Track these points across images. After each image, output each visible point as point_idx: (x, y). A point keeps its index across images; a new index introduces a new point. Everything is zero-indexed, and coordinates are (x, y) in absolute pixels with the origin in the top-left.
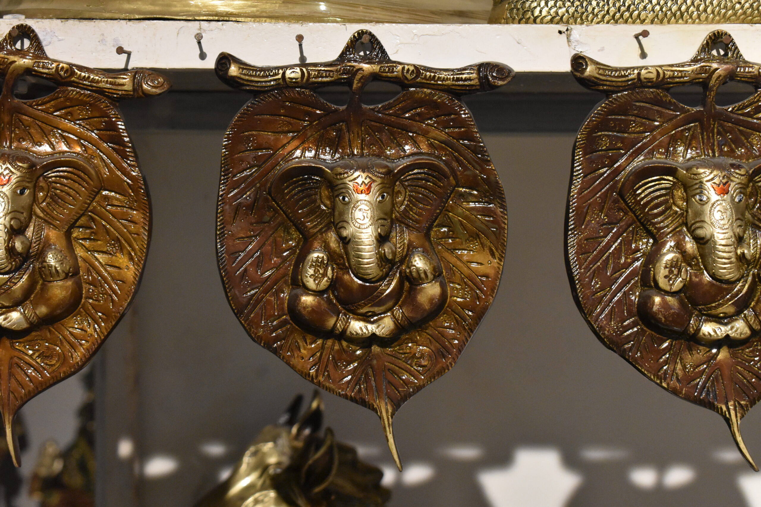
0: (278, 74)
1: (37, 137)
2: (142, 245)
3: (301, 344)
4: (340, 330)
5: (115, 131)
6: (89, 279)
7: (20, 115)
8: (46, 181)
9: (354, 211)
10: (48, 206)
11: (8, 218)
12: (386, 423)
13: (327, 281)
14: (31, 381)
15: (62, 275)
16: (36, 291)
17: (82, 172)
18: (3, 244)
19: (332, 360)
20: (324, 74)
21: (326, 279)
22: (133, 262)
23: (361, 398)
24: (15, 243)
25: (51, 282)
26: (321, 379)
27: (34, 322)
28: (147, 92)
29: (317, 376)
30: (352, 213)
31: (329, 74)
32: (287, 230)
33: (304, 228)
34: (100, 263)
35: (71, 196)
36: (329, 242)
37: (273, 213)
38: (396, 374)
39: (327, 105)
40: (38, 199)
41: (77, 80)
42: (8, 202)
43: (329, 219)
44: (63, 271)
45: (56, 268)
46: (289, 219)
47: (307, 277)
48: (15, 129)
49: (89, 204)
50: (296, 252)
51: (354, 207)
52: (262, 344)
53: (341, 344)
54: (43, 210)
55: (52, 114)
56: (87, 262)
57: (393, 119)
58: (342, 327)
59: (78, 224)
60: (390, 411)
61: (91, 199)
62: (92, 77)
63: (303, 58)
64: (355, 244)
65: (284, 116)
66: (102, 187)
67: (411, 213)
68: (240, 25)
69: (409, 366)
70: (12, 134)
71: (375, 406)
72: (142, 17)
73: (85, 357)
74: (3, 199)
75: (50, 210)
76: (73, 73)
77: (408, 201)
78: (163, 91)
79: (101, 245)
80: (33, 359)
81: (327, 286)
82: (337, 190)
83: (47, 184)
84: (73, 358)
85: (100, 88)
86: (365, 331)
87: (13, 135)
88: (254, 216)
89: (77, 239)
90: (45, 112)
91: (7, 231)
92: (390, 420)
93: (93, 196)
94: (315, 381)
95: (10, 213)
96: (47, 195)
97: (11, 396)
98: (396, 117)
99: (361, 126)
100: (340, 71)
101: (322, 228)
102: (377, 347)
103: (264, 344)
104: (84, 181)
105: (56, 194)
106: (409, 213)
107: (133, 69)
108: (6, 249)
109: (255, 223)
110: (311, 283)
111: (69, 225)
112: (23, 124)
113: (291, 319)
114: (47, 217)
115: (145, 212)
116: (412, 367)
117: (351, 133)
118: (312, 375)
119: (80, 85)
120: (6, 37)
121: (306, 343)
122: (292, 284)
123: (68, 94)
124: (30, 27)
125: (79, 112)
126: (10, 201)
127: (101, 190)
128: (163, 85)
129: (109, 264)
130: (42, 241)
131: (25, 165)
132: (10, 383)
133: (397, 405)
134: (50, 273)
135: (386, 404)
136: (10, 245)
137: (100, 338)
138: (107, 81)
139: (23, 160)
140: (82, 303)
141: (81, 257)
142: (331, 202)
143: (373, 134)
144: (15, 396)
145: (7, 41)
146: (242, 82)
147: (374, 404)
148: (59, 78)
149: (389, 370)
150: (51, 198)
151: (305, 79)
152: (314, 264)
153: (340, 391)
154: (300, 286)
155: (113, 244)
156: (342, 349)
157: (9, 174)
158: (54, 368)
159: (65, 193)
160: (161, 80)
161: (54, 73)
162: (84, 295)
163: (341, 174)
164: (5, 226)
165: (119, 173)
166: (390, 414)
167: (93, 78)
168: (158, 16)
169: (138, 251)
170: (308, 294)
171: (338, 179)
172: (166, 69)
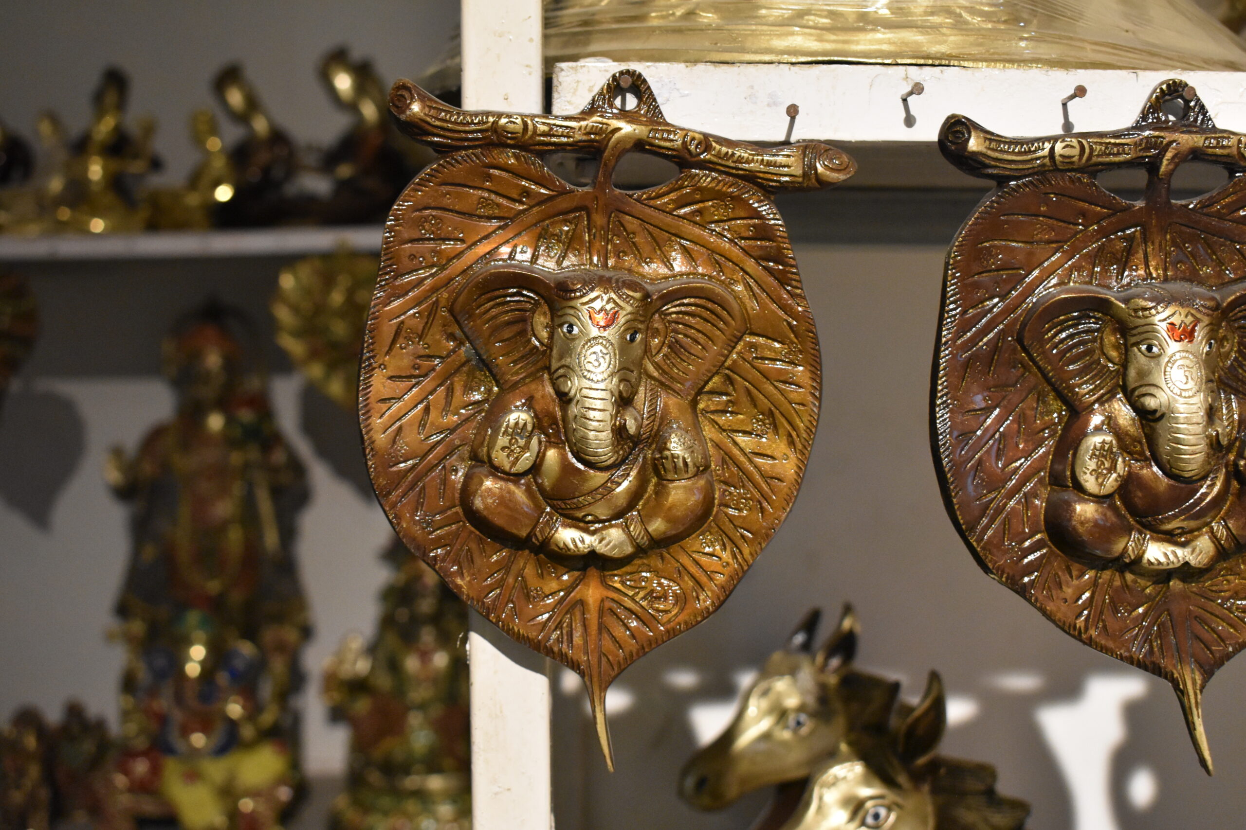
0: (1043, 149)
1: (646, 249)
2: (810, 421)
3: (1063, 578)
4: (1133, 557)
5: (769, 240)
6: (724, 476)
7: (621, 215)
8: (663, 319)
9: (1168, 369)
10: (664, 360)
11: (615, 380)
12: (1193, 701)
13: (1116, 480)
14: (633, 636)
15: (692, 469)
16: (647, 495)
17: (719, 305)
18: (609, 422)
19: (1110, 602)
20: (1115, 150)
21: (1114, 475)
22: (795, 449)
23: (1153, 663)
24: (625, 420)
25: (673, 481)
26: (1093, 633)
27: (644, 544)
28: (825, 179)
29: (1087, 629)
30: (1165, 372)
31: (1124, 150)
32: (1041, 398)
33: (1073, 395)
34: (741, 450)
35: (699, 344)
36: (1116, 417)
37: (1022, 370)
38: (1207, 624)
39: (1114, 198)
40: (650, 349)
41: (715, 159)
42: (615, 354)
43: (1114, 381)
44: (695, 464)
45: (684, 459)
46: (1048, 381)
47: (1085, 473)
48: (612, 237)
49: (727, 357)
50: (1057, 432)
51: (1169, 361)
52: (1004, 579)
53: (1124, 578)
54: (657, 366)
55: (670, 213)
56: (721, 448)
57: (1214, 222)
58: (1136, 552)
59: (707, 388)
60: (1199, 682)
61: (730, 348)
62: (738, 154)
63: (1068, 126)
64: (1175, 421)
65: (1044, 216)
66: (747, 329)
67: (1240, 371)
68: (970, 71)
69: (1227, 612)
70: (607, 244)
71: (1176, 675)
72: (810, 59)
73: (719, 598)
74: (607, 348)
75: (669, 366)
76: (708, 148)
77: (1236, 352)
78: (848, 176)
79: (742, 421)
80: (636, 602)
81: (1115, 487)
82: (1135, 335)
83: (665, 324)
84: (699, 601)
85: (750, 171)
86: (1172, 557)
87: (609, 247)
88: (993, 377)
89: (705, 411)
90: (659, 210)
91: (615, 400)
92: (1199, 696)
93: (733, 344)
94: (1084, 636)
95: (618, 371)
96: (664, 343)
97: (604, 659)
98: (1218, 218)
99: (1166, 233)
100: (1140, 145)
101: (1103, 395)
102: (1178, 582)
103: (1007, 579)
104: (722, 320)
105: (677, 341)
106: (1238, 371)
107: (798, 142)
108: (612, 430)
109: (995, 387)
110: (1090, 483)
111: (696, 391)
112: (625, 230)
113: (1051, 540)
114: (663, 377)
115: (813, 369)
116: (1232, 613)
117: (1149, 244)
118: (1080, 628)
119: (718, 167)
120: (602, 89)
121: (1071, 577)
122: (1050, 484)
123: (699, 181)
124: (640, 75)
125: (713, 209)
126: (617, 352)
127: (744, 333)
128: (847, 166)
129: (756, 451)
130: (659, 415)
131: (637, 295)
132: (600, 640)
133: (1208, 673)
134: (675, 467)
135: (1193, 672)
136: (618, 423)
137: (742, 568)
138: (763, 160)
139: (633, 286)
140: (714, 513)
141: (711, 440)
142: (1120, 354)
143: (1181, 245)
144: (608, 659)
145: (605, 97)
146: (987, 161)
147: (1175, 672)
148: (687, 156)
149: (1196, 617)
150: (670, 347)
151: (1085, 158)
152: (1097, 453)
153: (1122, 651)
154: (1069, 487)
155: (761, 420)
156: (1125, 586)
157: (614, 308)
158: (670, 615)
159: (691, 338)
160: (845, 158)
161: (680, 147)
162: (716, 502)
163: (1144, 309)
164: (612, 392)
165: (774, 307)
166: (1198, 687)
167: (740, 156)
168: (836, 59)
169: (803, 432)
170: (1086, 501)
171: (1139, 317)
172: (850, 142)
